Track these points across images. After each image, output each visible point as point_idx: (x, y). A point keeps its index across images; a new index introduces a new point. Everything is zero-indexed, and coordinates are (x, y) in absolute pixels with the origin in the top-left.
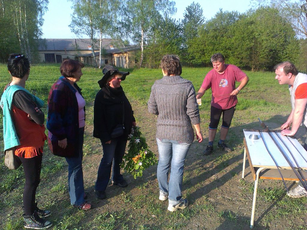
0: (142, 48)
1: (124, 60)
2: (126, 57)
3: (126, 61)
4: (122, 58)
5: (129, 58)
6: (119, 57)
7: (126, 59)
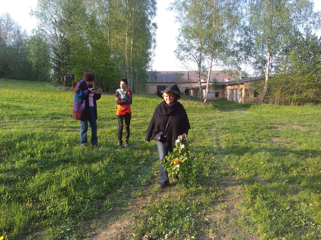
0: (267, 77)
1: (239, 93)
2: (242, 89)
3: (241, 95)
4: (236, 91)
5: (246, 90)
6: (233, 89)
7: (241, 92)
